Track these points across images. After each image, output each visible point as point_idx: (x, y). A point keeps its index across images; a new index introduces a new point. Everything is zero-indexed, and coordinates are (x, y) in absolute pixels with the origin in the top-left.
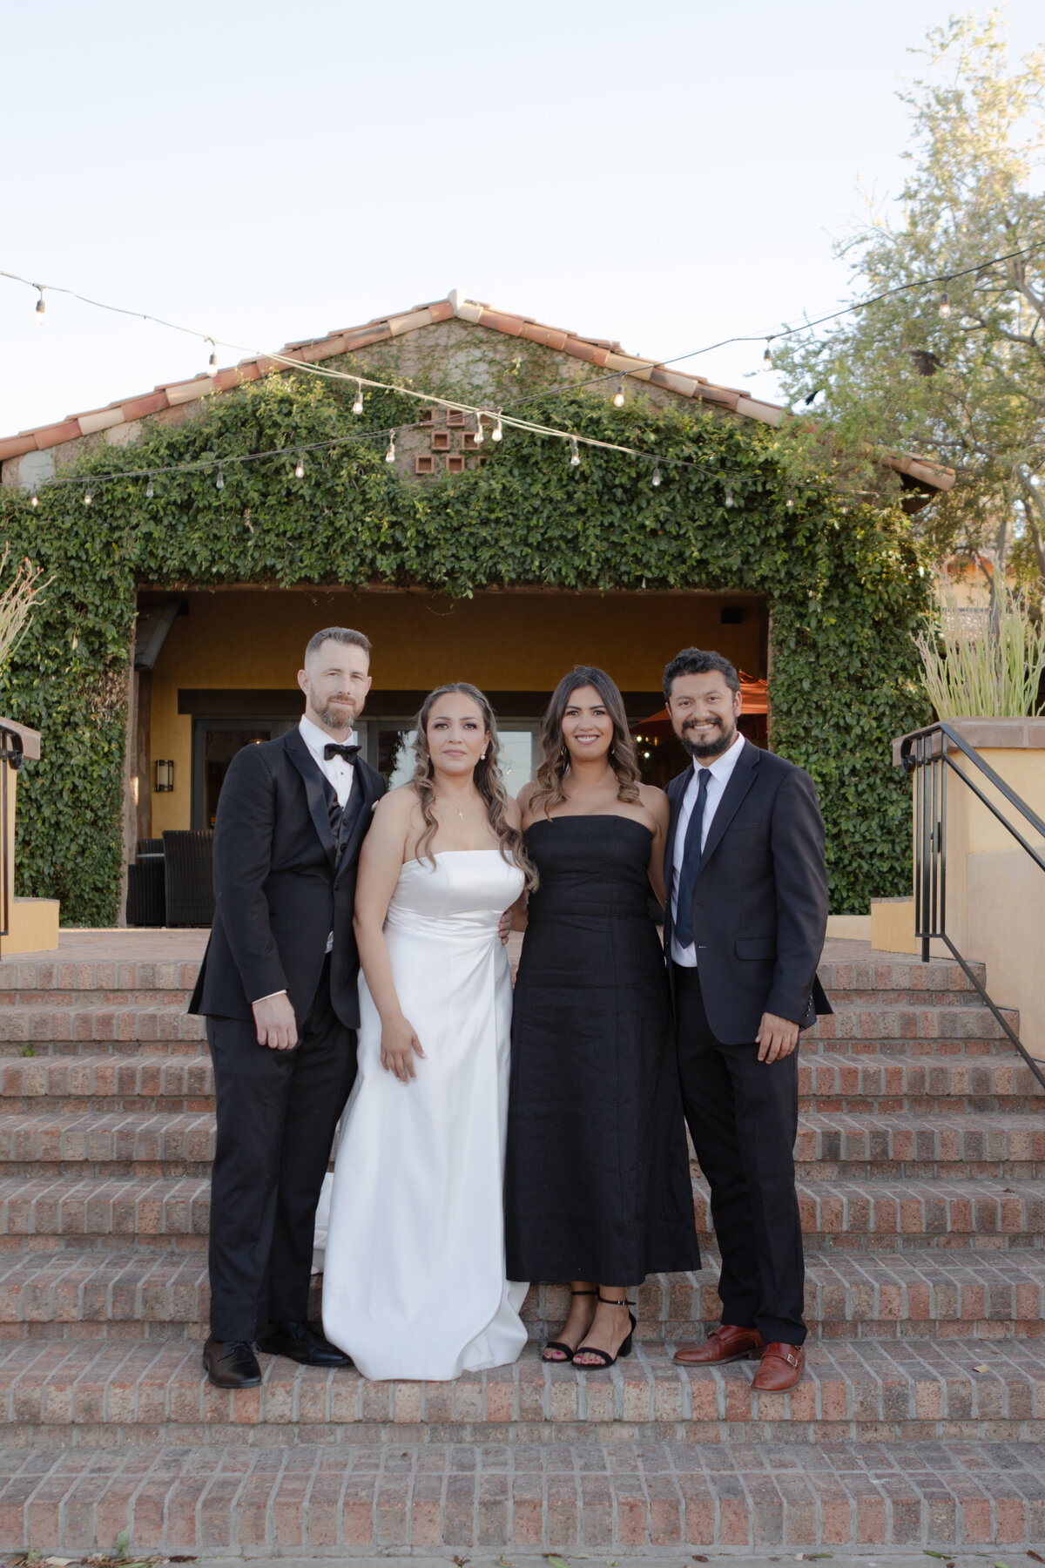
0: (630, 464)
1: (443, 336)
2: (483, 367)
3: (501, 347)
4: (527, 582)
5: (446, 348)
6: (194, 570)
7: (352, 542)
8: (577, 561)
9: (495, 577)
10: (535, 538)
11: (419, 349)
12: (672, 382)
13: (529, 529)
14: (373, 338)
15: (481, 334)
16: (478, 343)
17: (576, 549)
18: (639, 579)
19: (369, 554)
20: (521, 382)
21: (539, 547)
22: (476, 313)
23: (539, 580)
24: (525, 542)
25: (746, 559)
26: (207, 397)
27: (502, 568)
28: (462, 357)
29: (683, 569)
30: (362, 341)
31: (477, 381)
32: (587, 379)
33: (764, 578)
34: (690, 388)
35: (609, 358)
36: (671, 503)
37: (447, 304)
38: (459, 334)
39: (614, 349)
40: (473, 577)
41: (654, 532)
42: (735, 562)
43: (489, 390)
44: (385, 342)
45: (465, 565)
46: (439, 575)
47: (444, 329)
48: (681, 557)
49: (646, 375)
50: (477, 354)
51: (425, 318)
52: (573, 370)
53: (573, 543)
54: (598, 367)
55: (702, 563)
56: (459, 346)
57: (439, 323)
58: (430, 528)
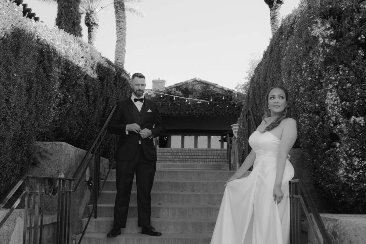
0: (219, 100)
1: (195, 83)
2: (200, 87)
3: (202, 84)
4: (205, 115)
5: (195, 84)
6: (163, 113)
7: (183, 110)
8: (212, 112)
9: (201, 114)
10: (206, 109)
11: (192, 85)
12: (224, 89)
14: (186, 83)
15: (200, 83)
16: (199, 84)
17: (211, 111)
18: (220, 114)
19: (185, 111)
20: (205, 89)
21: (207, 111)
22: (199, 80)
23: (207, 115)
24: (205, 110)
25: (233, 112)
26: (164, 91)
27: (202, 113)
28: (197, 86)
29: (225, 113)
30: (184, 84)
31: (199, 89)
32: (213, 89)
33: (236, 115)
34: (226, 89)
35: (216, 86)
36: (224, 105)
37: (195, 79)
38: (197, 83)
40: (198, 114)
41: (221, 109)
42: (232, 112)
43: (201, 90)
44: (187, 84)
45: (197, 113)
46: (194, 114)
47: (195, 82)
48: (225, 112)
49: (221, 88)
50: (199, 85)
51: (193, 81)
52: (212, 87)
53: (211, 110)
54: (215, 87)
55: (228, 113)
56: (197, 84)
57: (194, 81)
58: (193, 108)
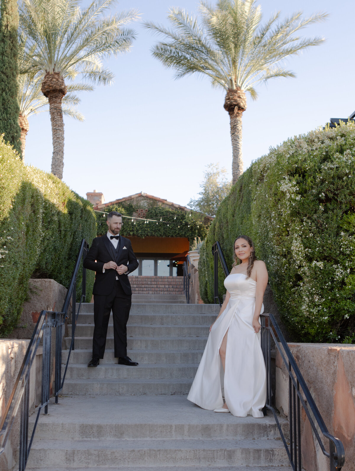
0: (168, 219)
1: (140, 198)
2: (146, 203)
3: (149, 200)
4: (152, 236)
5: (140, 200)
6: (102, 234)
7: (126, 230)
8: (160, 233)
9: (147, 235)
10: (154, 229)
11: (136, 200)
12: (175, 205)
13: (153, 228)
14: (129, 199)
15: (146, 198)
16: (145, 199)
17: (160, 231)
18: (169, 236)
19: (129, 232)
20: (152, 205)
21: (154, 231)
22: (145, 195)
23: (154, 236)
24: (152, 230)
25: (185, 233)
26: (104, 207)
27: (149, 234)
28: (143, 202)
29: (176, 234)
30: (128, 199)
31: (145, 205)
32: (162, 205)
33: (188, 236)
34: (177, 206)
35: (165, 202)
36: (174, 224)
37: (141, 193)
38: (142, 198)
39: (166, 200)
40: (144, 235)
41: (171, 229)
42: (183, 233)
43: (147, 207)
44: (131, 199)
45: (143, 233)
46: (139, 235)
47: (140, 197)
48: (175, 232)
49: (171, 205)
50: (145, 201)
51: (137, 196)
52: (160, 204)
53: (159, 230)
54: (163, 203)
55: (179, 233)
56: (142, 200)
57: (139, 196)
58: (138, 228)
